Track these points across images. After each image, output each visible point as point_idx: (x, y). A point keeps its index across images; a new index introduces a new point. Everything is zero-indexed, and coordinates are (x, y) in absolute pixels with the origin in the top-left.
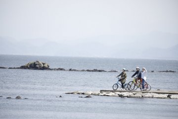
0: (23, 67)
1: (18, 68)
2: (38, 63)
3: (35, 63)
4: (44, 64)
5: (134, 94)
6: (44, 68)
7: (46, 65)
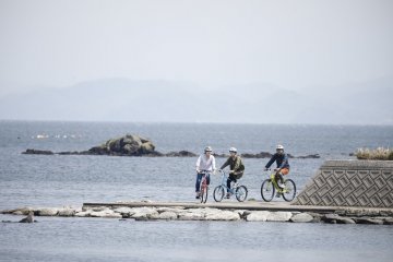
0: (95, 151)
1: (84, 153)
2: (129, 140)
3: (122, 140)
4: (143, 142)
5: (160, 212)
6: (141, 152)
7: (147, 145)
